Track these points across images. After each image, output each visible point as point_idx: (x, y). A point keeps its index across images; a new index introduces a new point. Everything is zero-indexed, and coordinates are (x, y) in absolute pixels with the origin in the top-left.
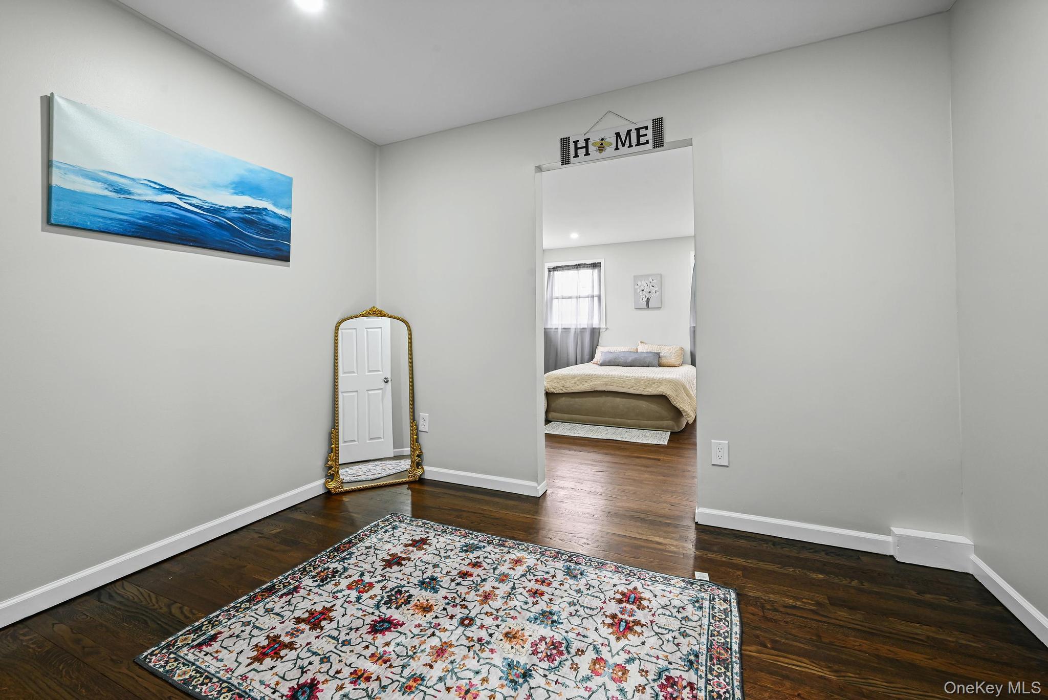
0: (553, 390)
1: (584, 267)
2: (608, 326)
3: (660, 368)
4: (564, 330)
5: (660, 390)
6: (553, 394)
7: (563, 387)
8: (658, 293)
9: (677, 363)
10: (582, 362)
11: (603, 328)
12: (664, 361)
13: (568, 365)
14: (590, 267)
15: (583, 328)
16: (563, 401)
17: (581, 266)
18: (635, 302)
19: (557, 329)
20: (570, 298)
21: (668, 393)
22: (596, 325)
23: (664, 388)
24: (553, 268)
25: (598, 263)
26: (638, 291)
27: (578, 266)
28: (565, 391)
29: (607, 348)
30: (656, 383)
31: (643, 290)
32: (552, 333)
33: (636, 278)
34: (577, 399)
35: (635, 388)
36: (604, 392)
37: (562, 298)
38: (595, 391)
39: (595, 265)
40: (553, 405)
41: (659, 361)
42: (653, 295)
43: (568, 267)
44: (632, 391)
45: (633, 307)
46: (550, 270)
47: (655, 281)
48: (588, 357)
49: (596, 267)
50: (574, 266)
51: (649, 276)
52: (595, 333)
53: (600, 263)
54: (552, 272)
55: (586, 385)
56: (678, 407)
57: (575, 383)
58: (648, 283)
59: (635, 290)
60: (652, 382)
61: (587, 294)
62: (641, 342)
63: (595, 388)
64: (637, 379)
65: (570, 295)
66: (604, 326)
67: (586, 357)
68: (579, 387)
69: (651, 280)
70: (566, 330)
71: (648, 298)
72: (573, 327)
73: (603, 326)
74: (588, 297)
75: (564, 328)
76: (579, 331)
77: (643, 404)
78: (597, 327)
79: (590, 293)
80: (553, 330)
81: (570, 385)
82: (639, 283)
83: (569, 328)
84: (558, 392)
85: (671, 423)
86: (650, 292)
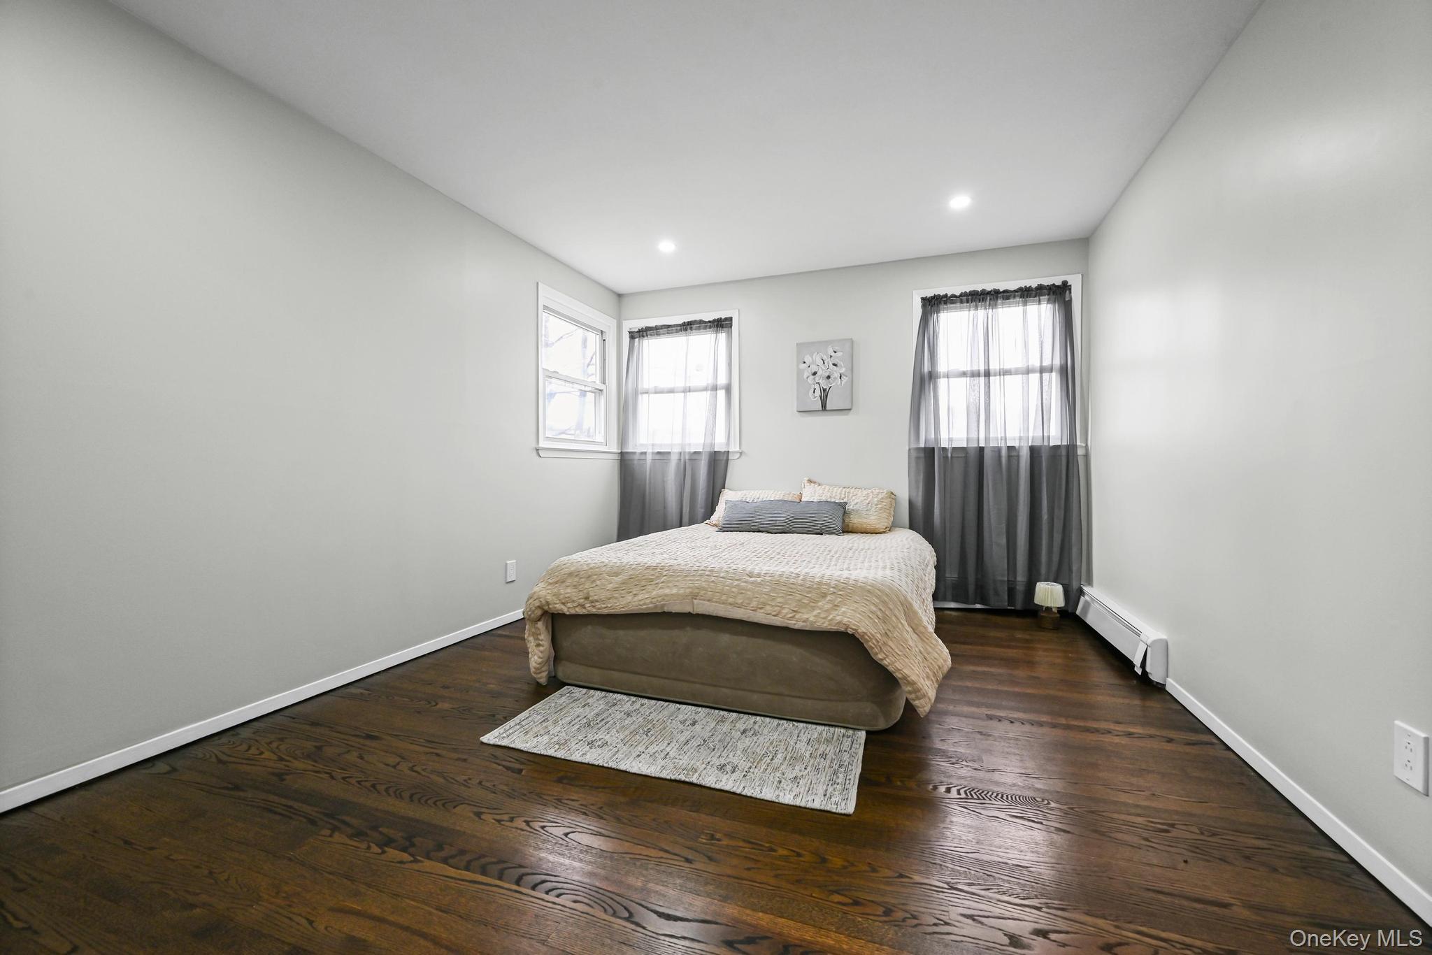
0: (559, 607)
1: (699, 328)
2: (744, 449)
3: (847, 537)
4: (658, 457)
5: (839, 618)
6: (562, 616)
7: (587, 598)
8: (845, 379)
9: (881, 526)
10: (692, 522)
11: (735, 452)
12: (855, 520)
13: (665, 528)
14: (710, 328)
15: (695, 452)
16: (586, 636)
17: (694, 326)
18: (798, 398)
19: (645, 453)
20: (671, 391)
21: (862, 630)
22: (720, 444)
23: (850, 613)
24: (639, 331)
25: (726, 319)
26: (805, 377)
27: (687, 327)
28: (589, 609)
29: (740, 493)
30: (829, 598)
31: (815, 374)
32: (636, 462)
33: (802, 347)
34: (621, 633)
35: (768, 608)
36: (689, 615)
37: (656, 393)
38: (664, 613)
39: (721, 324)
40: (566, 644)
41: (844, 520)
42: (835, 383)
43: (667, 329)
44: (760, 617)
45: (795, 409)
46: (633, 335)
47: (839, 354)
48: (703, 510)
49: (722, 326)
50: (680, 325)
51: (827, 343)
52: (718, 464)
53: (731, 319)
54: (637, 340)
55: (640, 597)
56: (890, 668)
57: (615, 590)
58: (825, 358)
59: (800, 373)
60: (819, 591)
61: (703, 384)
62: (810, 481)
63: (663, 606)
64: (778, 583)
65: (670, 385)
66: (737, 449)
67: (700, 511)
68: (623, 602)
69: (831, 352)
70: (663, 456)
71: (825, 390)
72: (676, 450)
73: (734, 448)
74: (705, 389)
75: (659, 453)
76: (687, 458)
77: (793, 655)
78: (723, 450)
79: (709, 381)
80: (637, 457)
81: (603, 595)
82: (808, 359)
83: (669, 453)
84: (573, 612)
85: (868, 708)
86: (828, 377)
